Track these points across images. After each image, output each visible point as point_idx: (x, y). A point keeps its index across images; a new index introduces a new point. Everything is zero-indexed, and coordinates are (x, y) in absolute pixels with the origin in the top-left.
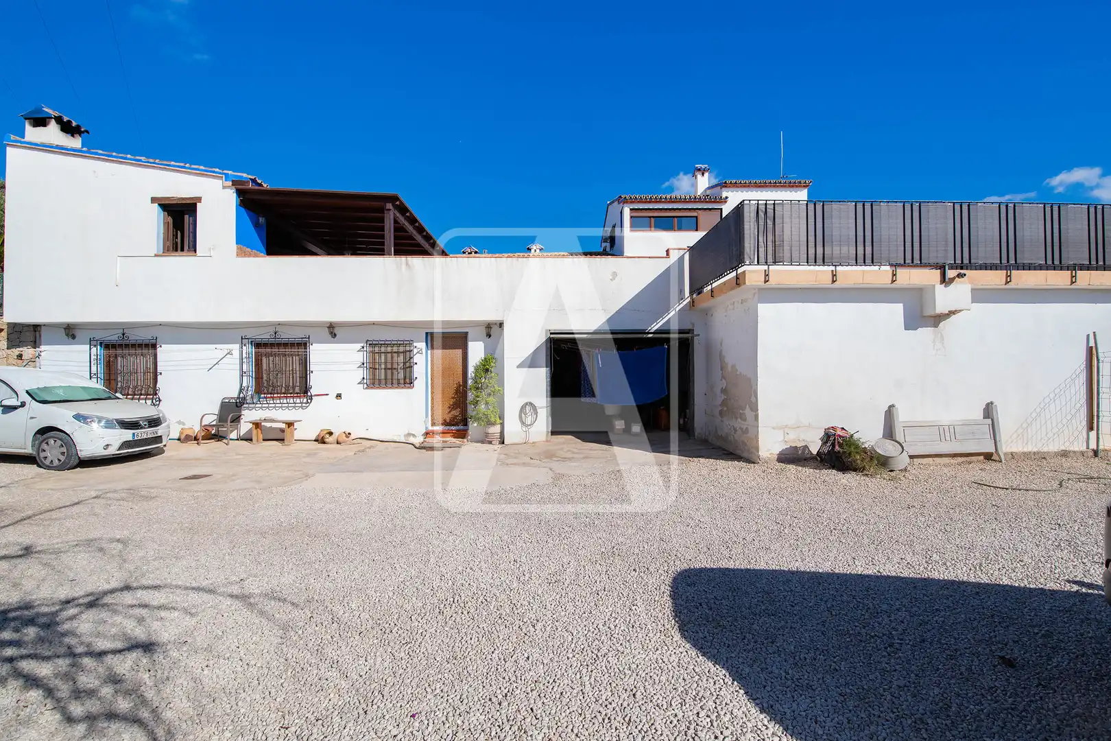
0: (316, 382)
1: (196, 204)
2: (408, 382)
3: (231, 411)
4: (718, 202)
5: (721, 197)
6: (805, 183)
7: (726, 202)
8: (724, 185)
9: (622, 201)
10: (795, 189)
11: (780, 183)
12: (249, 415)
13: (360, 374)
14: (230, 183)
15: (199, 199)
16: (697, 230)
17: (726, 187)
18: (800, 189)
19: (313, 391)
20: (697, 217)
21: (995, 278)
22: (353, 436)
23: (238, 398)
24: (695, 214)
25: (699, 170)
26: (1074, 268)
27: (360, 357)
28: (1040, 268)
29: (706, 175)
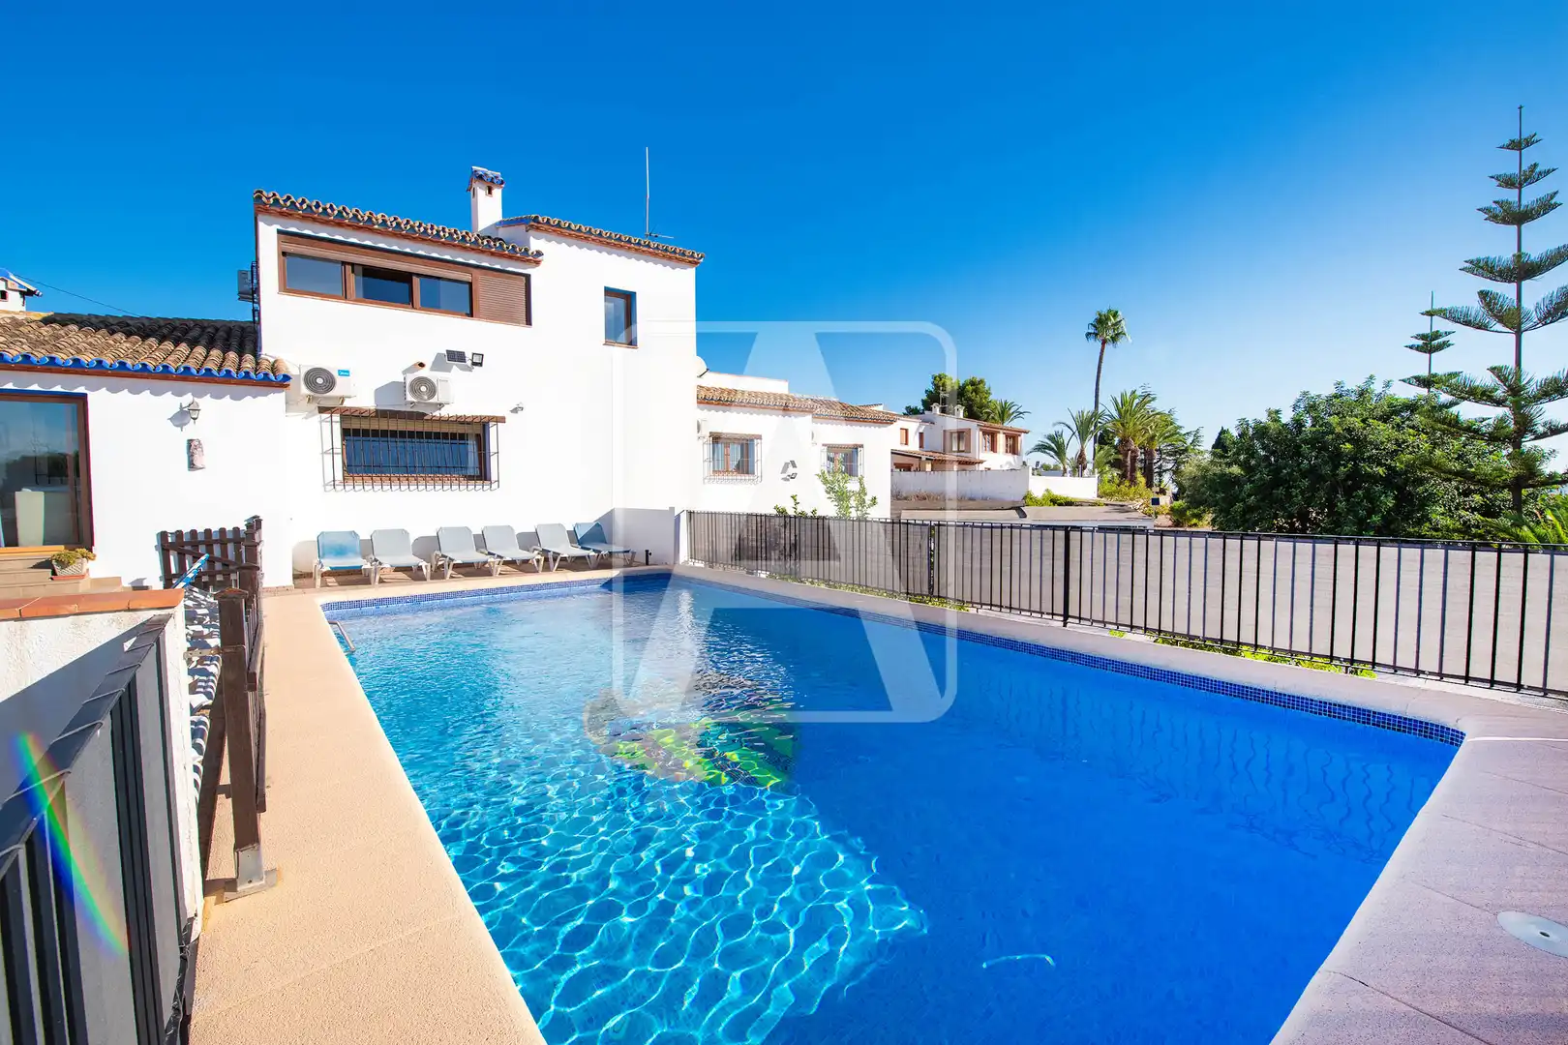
4: (518, 259)
5: (526, 250)
6: (692, 256)
7: (538, 263)
8: (534, 225)
9: (262, 208)
10: (673, 263)
11: (648, 246)
16: (471, 315)
17: (538, 228)
18: (683, 264)
20: (470, 284)
24: (467, 277)
25: (480, 177)
29: (497, 192)
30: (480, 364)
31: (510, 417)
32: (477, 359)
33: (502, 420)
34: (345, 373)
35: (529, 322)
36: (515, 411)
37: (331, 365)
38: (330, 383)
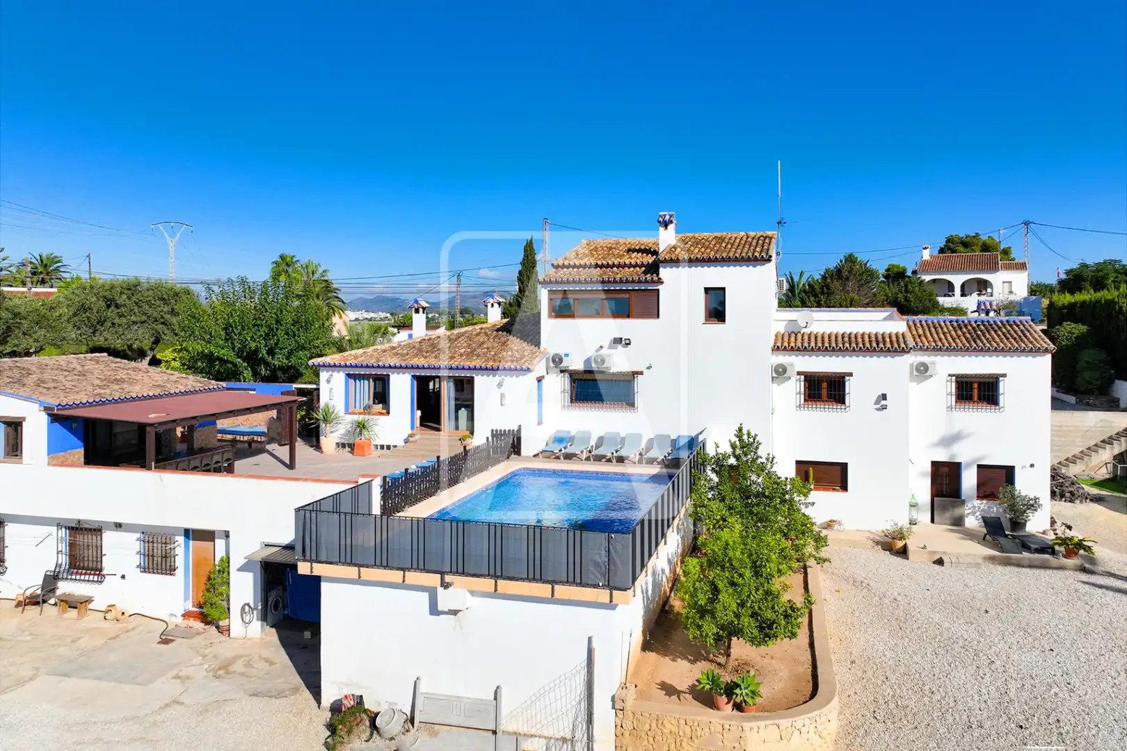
0: (108, 565)
1: (22, 422)
2: (171, 571)
3: (51, 581)
7: (664, 282)
12: (64, 587)
13: (137, 560)
14: (42, 409)
15: (24, 419)
16: (627, 316)
19: (104, 572)
20: (629, 299)
21: (488, 583)
22: (127, 615)
23: (55, 572)
24: (627, 295)
26: (553, 582)
27: (137, 546)
28: (523, 579)
30: (629, 344)
31: (646, 372)
32: (627, 342)
33: (641, 373)
34: (567, 355)
35: (658, 317)
36: (649, 368)
37: (562, 352)
38: (561, 361)
